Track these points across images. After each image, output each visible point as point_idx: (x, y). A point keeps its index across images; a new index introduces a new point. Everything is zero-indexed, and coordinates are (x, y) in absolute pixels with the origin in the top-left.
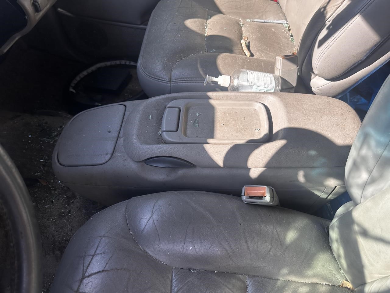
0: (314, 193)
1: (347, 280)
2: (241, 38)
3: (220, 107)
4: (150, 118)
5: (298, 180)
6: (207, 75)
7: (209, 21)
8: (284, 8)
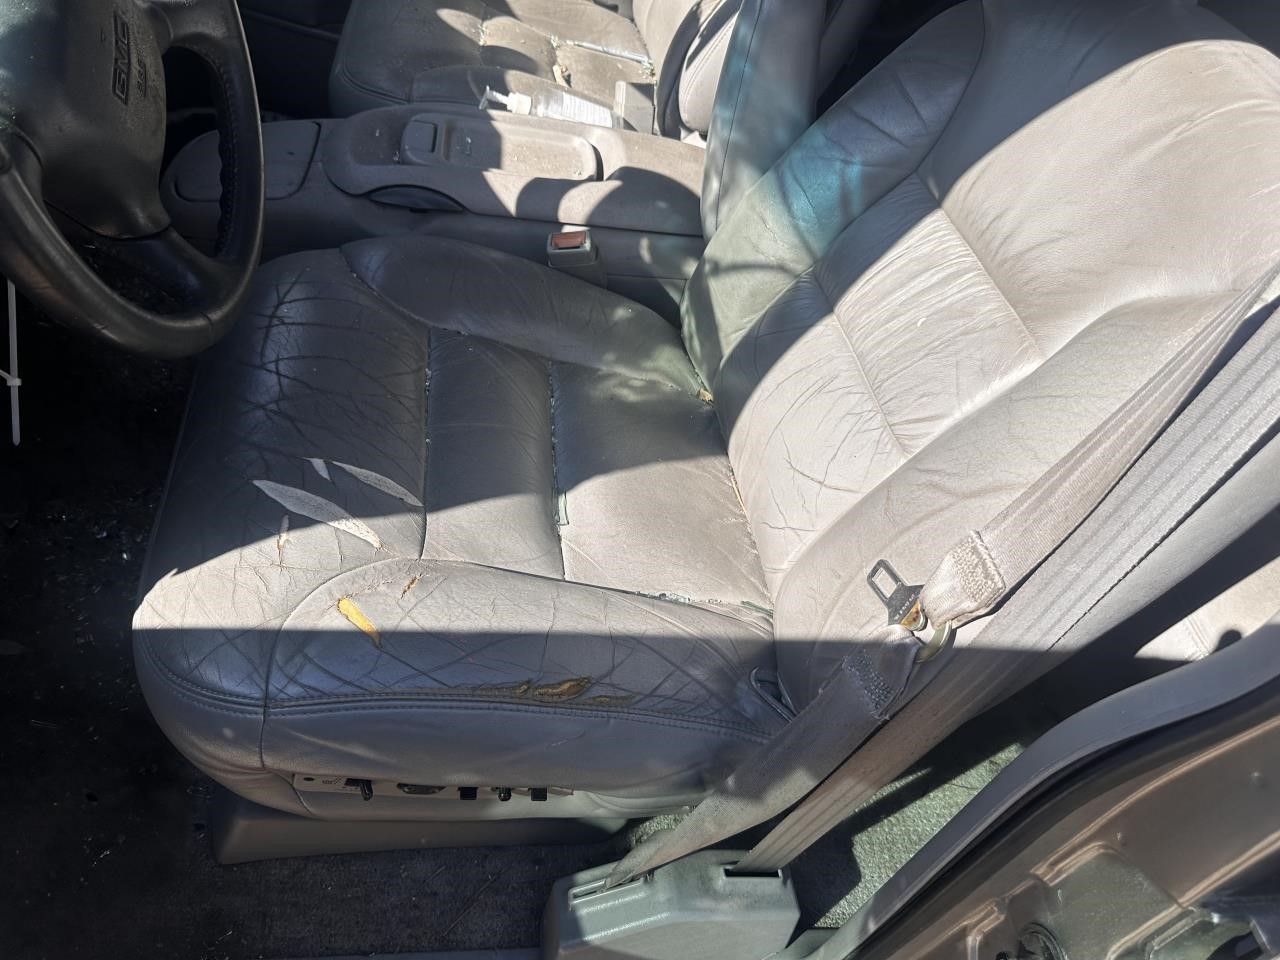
0: (668, 294)
1: (706, 390)
2: (553, 62)
3: (512, 137)
4: (377, 135)
5: (639, 257)
6: (488, 88)
7: (486, 24)
8: (644, 31)
